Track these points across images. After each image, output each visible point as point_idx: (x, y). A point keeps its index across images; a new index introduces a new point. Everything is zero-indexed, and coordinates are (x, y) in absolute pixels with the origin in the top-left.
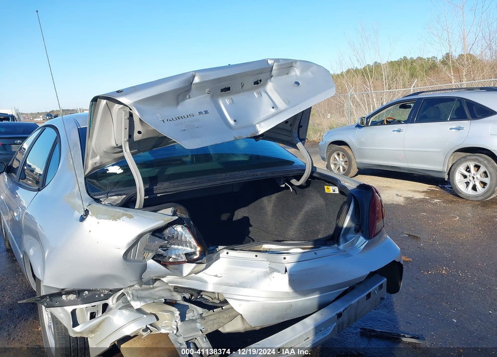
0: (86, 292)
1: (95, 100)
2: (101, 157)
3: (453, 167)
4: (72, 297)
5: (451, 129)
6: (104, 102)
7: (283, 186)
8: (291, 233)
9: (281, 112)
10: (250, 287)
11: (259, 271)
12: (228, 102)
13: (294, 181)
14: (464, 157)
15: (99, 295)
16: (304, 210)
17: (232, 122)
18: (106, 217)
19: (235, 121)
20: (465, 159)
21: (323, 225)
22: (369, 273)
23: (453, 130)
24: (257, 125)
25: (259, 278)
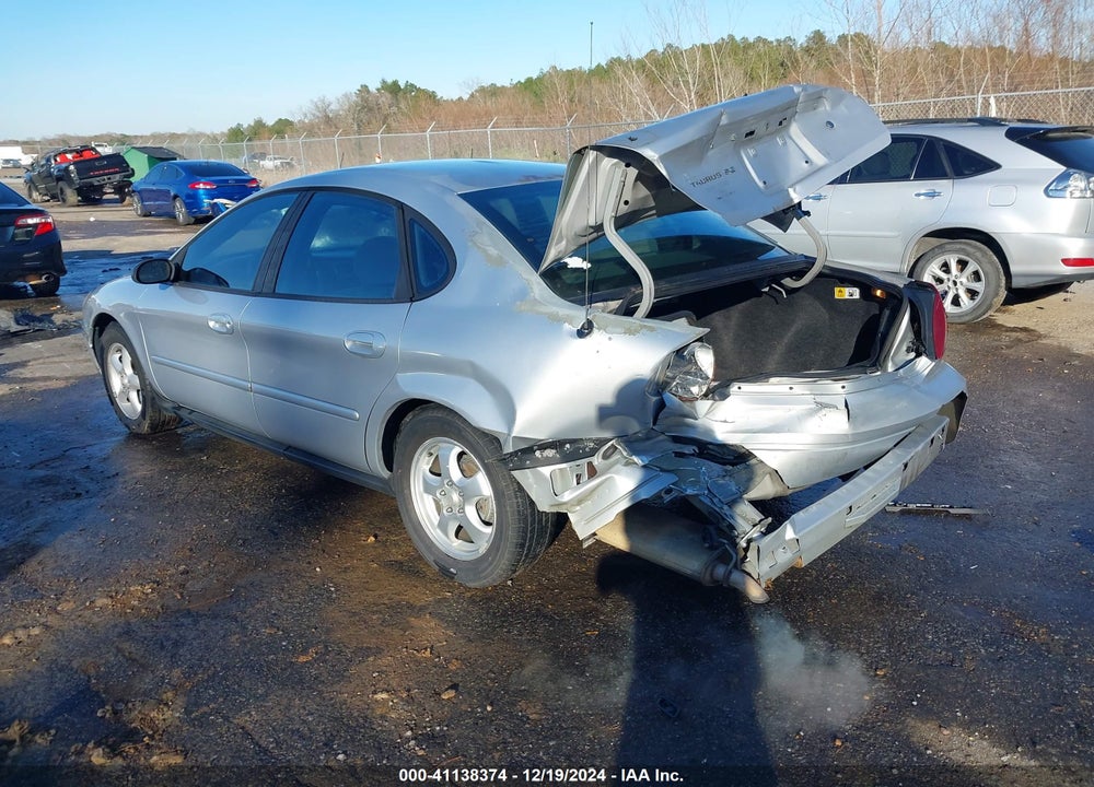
0: (568, 446)
1: (581, 153)
2: (568, 241)
3: (920, 264)
4: (550, 453)
5: (918, 195)
6: (592, 155)
7: (767, 289)
8: (771, 366)
9: (820, 169)
10: (789, 431)
11: (797, 409)
12: (751, 152)
13: (788, 282)
14: (940, 246)
15: (584, 449)
16: (793, 329)
17: (761, 184)
18: (619, 330)
19: (765, 183)
20: (941, 250)
21: (822, 352)
22: (940, 407)
23: (922, 197)
24: (791, 190)
25: (801, 418)
